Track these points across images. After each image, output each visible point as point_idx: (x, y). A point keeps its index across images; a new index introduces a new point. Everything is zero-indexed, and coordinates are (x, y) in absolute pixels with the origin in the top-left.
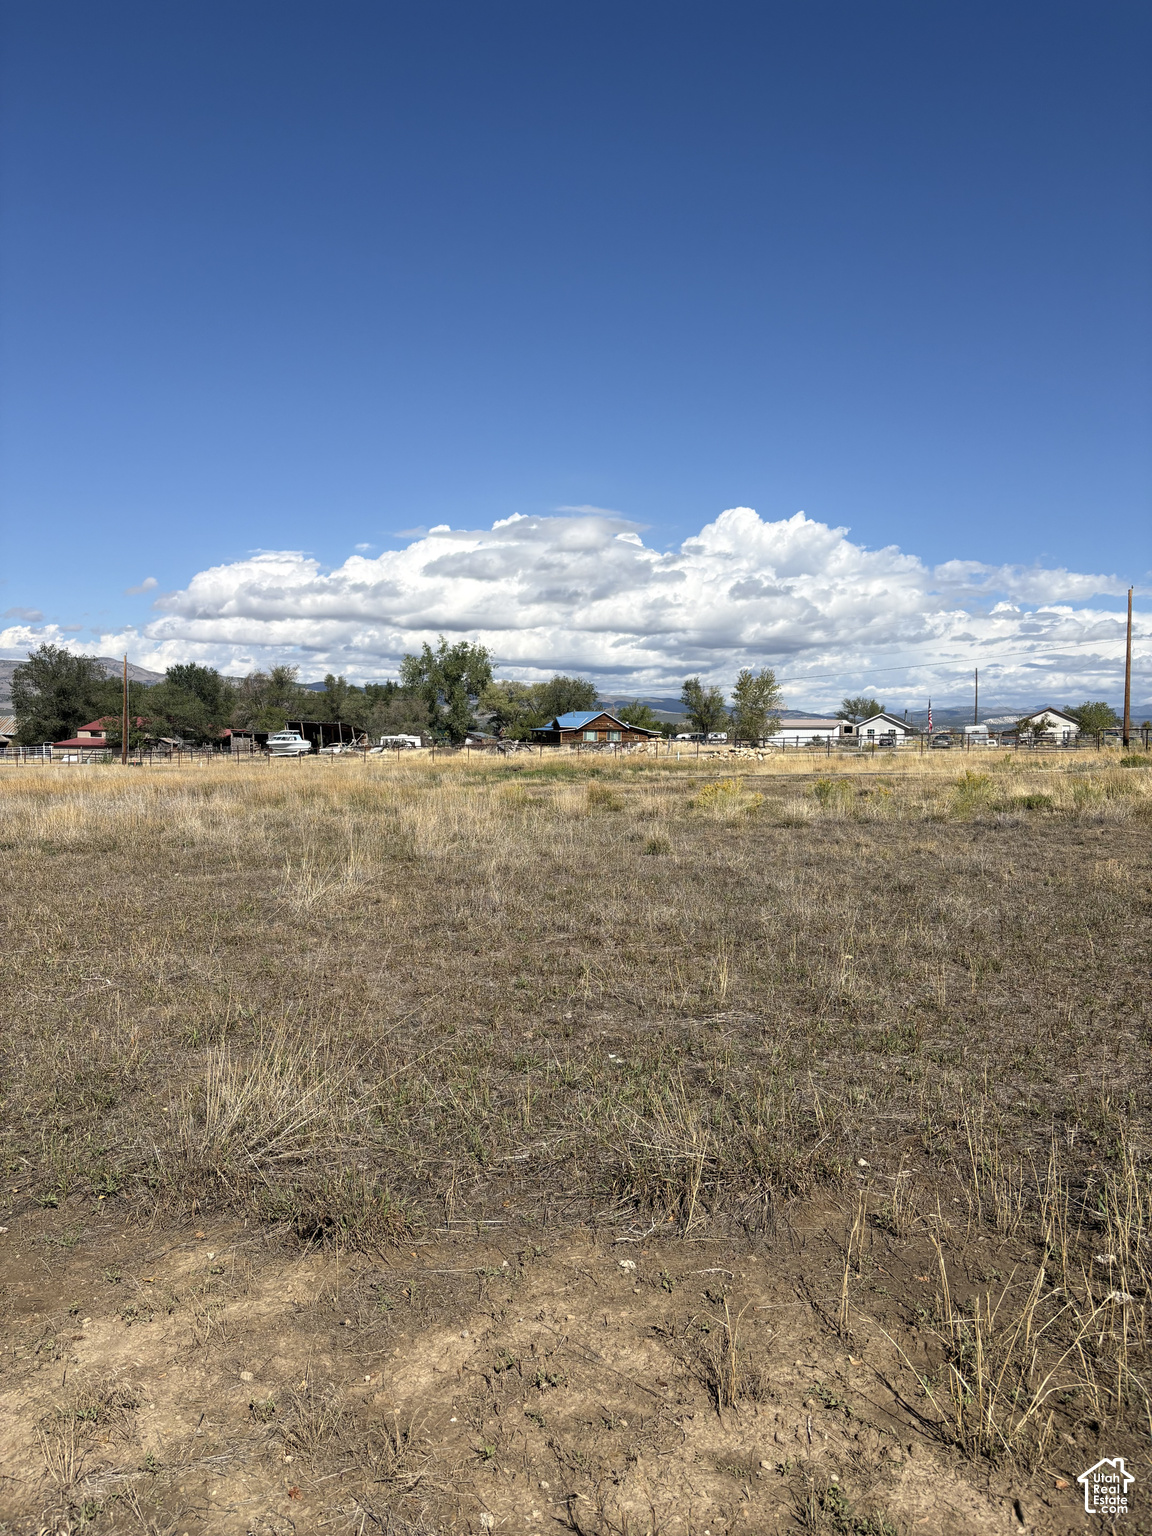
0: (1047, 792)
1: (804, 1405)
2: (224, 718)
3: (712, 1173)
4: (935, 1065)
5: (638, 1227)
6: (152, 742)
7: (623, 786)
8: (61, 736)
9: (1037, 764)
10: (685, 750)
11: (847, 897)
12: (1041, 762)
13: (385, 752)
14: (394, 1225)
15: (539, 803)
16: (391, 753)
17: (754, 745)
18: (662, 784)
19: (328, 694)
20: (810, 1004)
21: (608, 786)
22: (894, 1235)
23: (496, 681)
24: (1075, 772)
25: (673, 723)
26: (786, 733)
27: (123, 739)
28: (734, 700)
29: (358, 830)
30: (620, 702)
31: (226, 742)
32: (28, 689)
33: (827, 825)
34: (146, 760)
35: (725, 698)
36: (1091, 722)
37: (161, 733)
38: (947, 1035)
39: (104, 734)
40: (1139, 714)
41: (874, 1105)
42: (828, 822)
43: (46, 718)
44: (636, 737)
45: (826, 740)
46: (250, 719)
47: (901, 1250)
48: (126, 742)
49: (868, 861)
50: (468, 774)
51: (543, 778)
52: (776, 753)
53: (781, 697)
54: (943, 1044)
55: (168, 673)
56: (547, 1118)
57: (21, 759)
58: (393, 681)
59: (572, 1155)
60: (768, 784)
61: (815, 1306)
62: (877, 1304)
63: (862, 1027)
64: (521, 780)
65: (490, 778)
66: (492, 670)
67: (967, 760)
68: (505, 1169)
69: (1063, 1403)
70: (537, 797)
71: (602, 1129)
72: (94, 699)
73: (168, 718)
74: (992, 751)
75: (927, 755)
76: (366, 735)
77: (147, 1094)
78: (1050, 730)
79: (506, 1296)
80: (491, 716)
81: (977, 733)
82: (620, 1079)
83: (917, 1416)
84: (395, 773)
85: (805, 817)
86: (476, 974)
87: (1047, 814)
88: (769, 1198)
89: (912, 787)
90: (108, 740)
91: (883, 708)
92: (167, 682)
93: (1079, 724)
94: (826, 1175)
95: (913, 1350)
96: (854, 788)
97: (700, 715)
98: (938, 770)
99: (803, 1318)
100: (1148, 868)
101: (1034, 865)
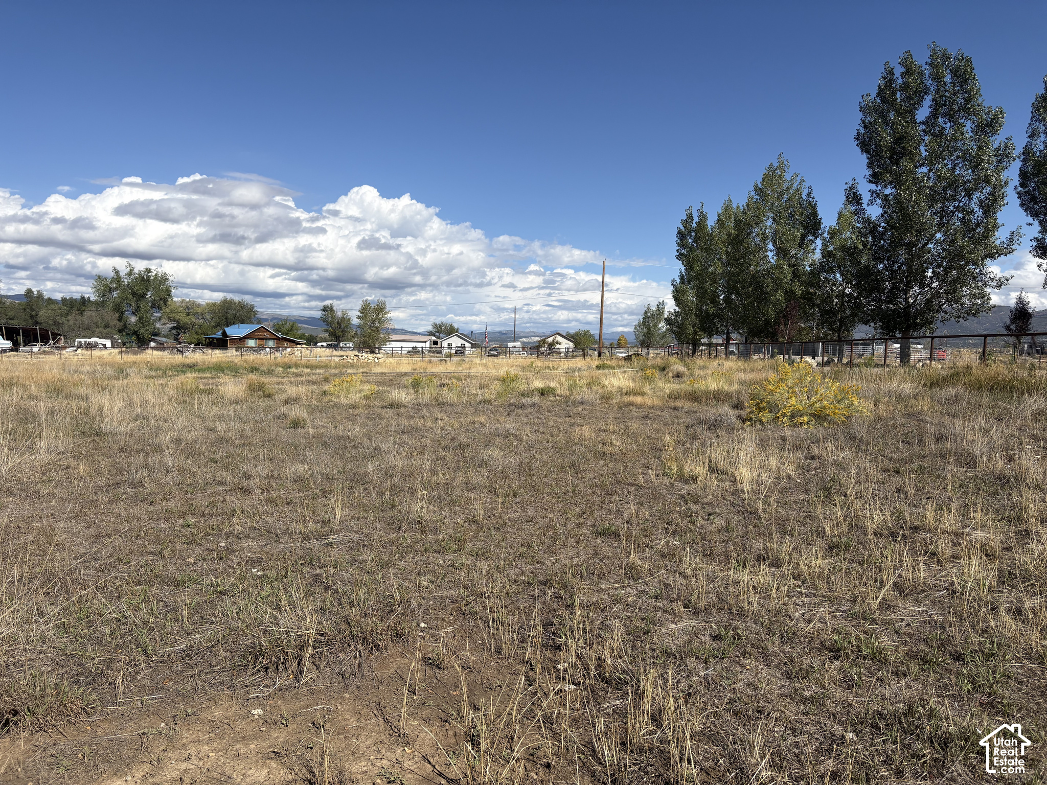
0: (553, 385)
3: (321, 642)
4: (473, 558)
5: (266, 686)
7: (276, 379)
9: (549, 367)
10: (323, 354)
11: (426, 454)
12: (551, 366)
13: (79, 351)
14: (71, 708)
15: (208, 392)
16: (85, 352)
17: (372, 352)
18: (304, 378)
19: (27, 304)
20: (395, 525)
21: (263, 380)
22: (440, 668)
23: (175, 299)
24: (569, 372)
25: (315, 334)
26: (394, 344)
28: (358, 320)
29: (52, 413)
30: (274, 318)
33: (418, 406)
35: (352, 318)
36: (582, 342)
38: (482, 539)
40: (609, 337)
41: (432, 587)
42: (419, 404)
44: (287, 344)
45: (420, 349)
47: (443, 677)
49: (442, 429)
50: (151, 370)
51: (213, 373)
52: (387, 357)
53: (390, 319)
54: (480, 544)
56: (202, 618)
58: (86, 296)
59: (219, 641)
60: (379, 379)
61: (386, 721)
62: (425, 713)
63: (429, 537)
64: (194, 375)
65: (169, 373)
66: (173, 291)
67: (508, 364)
68: (166, 658)
69: (532, 755)
70: (207, 387)
71: (243, 621)
74: (523, 359)
75: (484, 361)
76: (62, 337)
78: (558, 346)
79: (162, 748)
80: (172, 325)
81: (514, 347)
82: (259, 585)
83: (445, 778)
84: (87, 368)
85: (403, 401)
86: (150, 519)
87: (552, 399)
88: (360, 655)
89: (474, 382)
91: (458, 329)
93: (574, 343)
94: (398, 636)
95: (446, 737)
96: (436, 382)
97: (334, 330)
98: (490, 371)
99: (377, 729)
100: (605, 431)
101: (542, 430)
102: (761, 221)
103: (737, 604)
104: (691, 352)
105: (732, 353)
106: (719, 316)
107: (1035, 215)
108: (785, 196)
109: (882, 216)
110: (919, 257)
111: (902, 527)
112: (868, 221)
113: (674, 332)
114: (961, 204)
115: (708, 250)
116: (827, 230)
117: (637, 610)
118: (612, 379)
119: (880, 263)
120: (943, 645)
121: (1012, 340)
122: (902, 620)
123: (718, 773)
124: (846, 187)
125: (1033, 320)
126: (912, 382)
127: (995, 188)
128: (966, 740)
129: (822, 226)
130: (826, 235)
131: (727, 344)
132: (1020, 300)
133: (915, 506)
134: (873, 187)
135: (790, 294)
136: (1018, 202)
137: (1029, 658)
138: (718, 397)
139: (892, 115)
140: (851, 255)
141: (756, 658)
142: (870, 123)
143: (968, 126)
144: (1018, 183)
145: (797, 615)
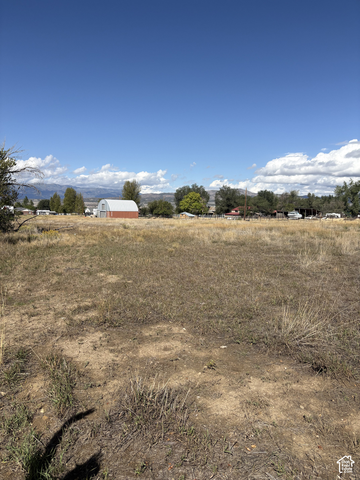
2: (274, 207)
6: (253, 214)
8: (227, 212)
13: (328, 219)
16: (330, 219)
19: (308, 199)
27: (244, 213)
31: (275, 214)
32: (219, 198)
34: (251, 219)
37: (255, 211)
39: (239, 211)
43: (223, 206)
46: (283, 207)
48: (245, 214)
50: (359, 227)
55: (258, 193)
57: (216, 218)
72: (236, 201)
73: (258, 207)
76: (321, 213)
77: (261, 317)
90: (240, 213)
92: (258, 196)
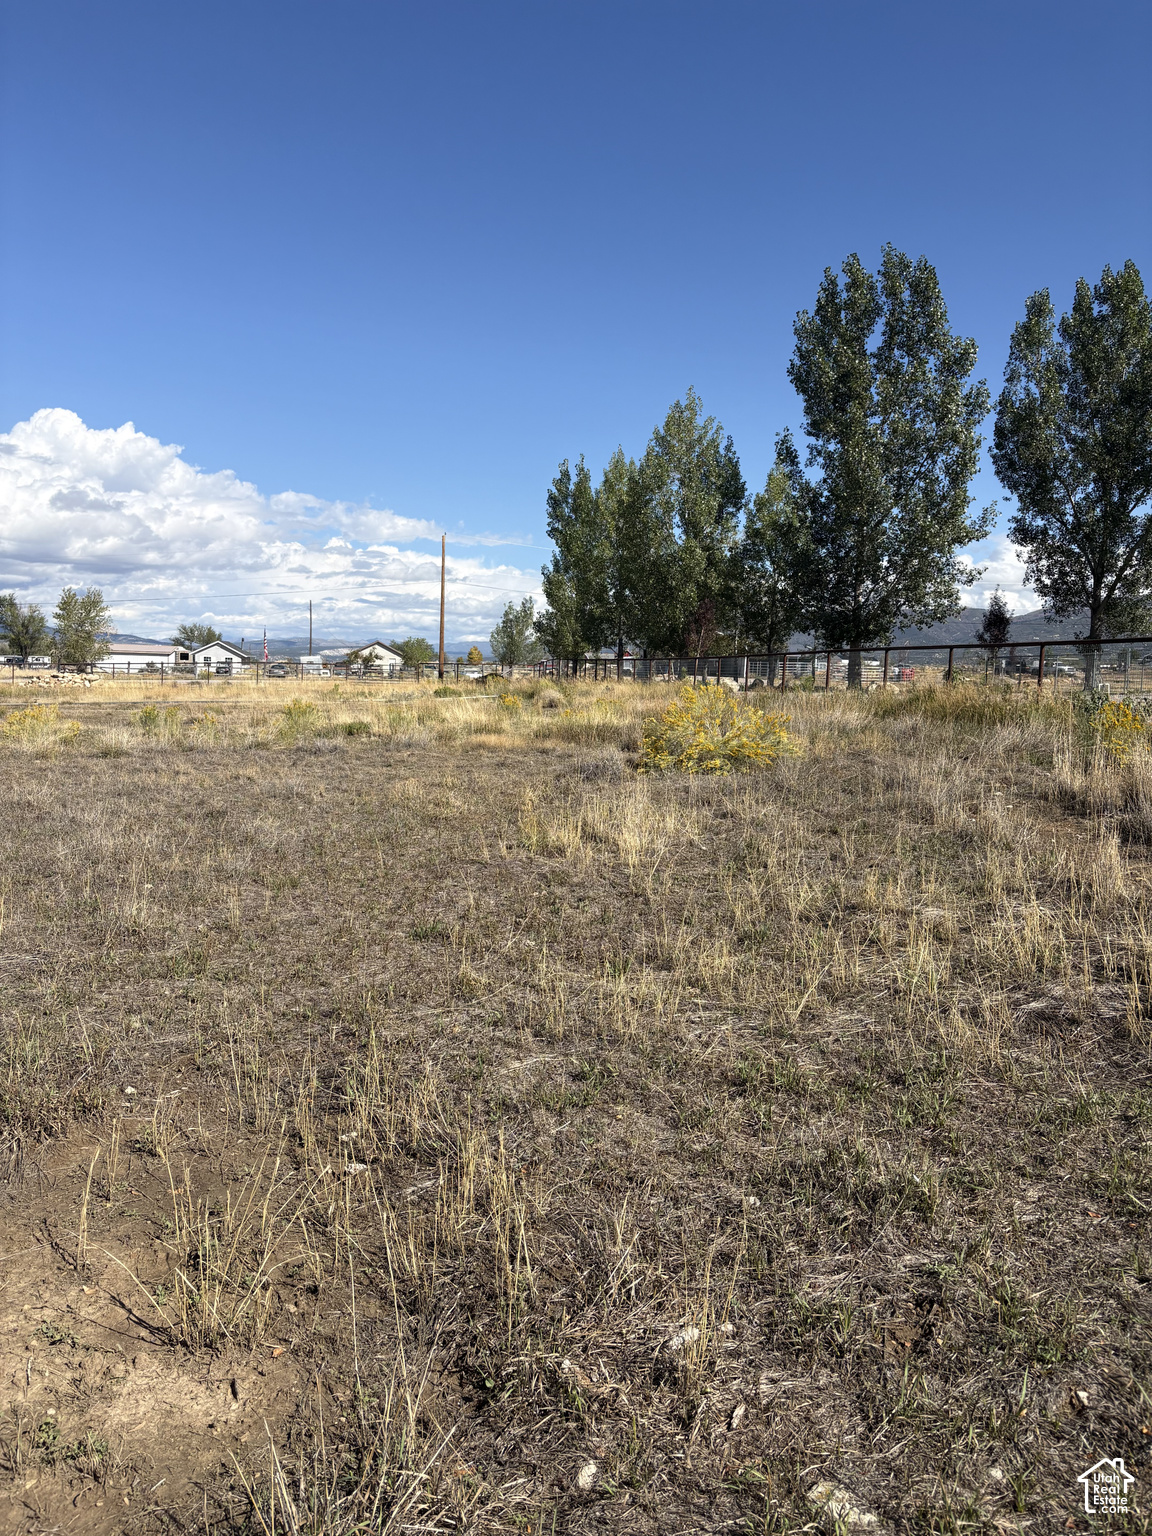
0: (367, 719)
1: (27, 1348)
4: (220, 983)
9: (363, 694)
11: (156, 827)
12: (367, 691)
17: (81, 671)
20: (94, 938)
22: (153, 1156)
24: (393, 701)
26: (116, 659)
28: (56, 621)
33: (148, 754)
35: (47, 618)
36: (414, 657)
38: (237, 953)
40: (454, 650)
41: (150, 1031)
42: (150, 751)
45: (160, 666)
47: (157, 1170)
49: (185, 788)
52: (104, 679)
53: (110, 619)
54: (233, 962)
60: (90, 712)
61: (55, 1247)
62: (123, 1228)
63: (153, 954)
67: (299, 689)
74: (324, 681)
75: (262, 685)
78: (378, 662)
81: (311, 663)
83: (148, 1327)
85: (125, 747)
87: (364, 740)
88: (18, 1146)
89: (242, 715)
91: (220, 635)
93: (403, 657)
94: (85, 1110)
95: (154, 1263)
96: (182, 716)
97: (17, 636)
98: (271, 699)
99: (39, 1261)
100: (439, 785)
101: (344, 786)
102: (664, 484)
103: (609, 1026)
104: (570, 671)
105: (627, 673)
106: (609, 621)
107: (1013, 487)
108: (697, 449)
109: (825, 481)
110: (872, 540)
111: (835, 907)
112: (806, 488)
113: (547, 643)
114: (923, 469)
115: (590, 524)
116: (753, 500)
117: (466, 1045)
118: (456, 710)
119: (823, 547)
120: (879, 1062)
121: (985, 654)
122: (830, 1034)
123: (565, 1273)
124: (777, 439)
125: (1011, 628)
126: (861, 710)
127: (964, 449)
128: (900, 1193)
129: (746, 493)
130: (751, 506)
131: (619, 660)
132: (996, 601)
133: (855, 878)
134: (812, 440)
135: (703, 588)
136: (993, 468)
137: (987, 1074)
138: (604, 734)
139: (835, 343)
140: (785, 535)
141: (632, 1102)
142: (808, 352)
143: (932, 362)
144: (992, 444)
145: (691, 1036)
